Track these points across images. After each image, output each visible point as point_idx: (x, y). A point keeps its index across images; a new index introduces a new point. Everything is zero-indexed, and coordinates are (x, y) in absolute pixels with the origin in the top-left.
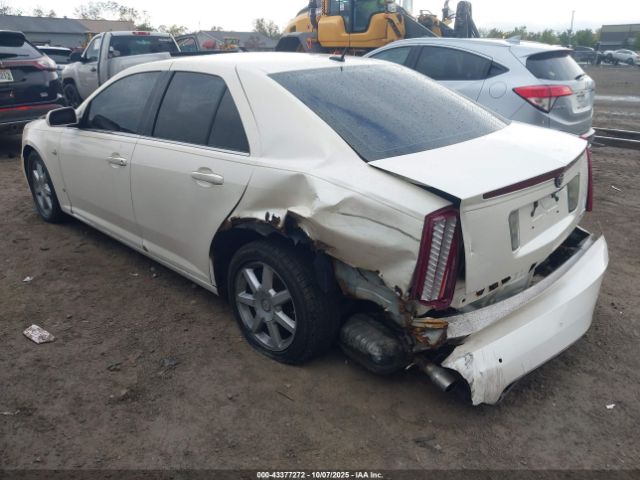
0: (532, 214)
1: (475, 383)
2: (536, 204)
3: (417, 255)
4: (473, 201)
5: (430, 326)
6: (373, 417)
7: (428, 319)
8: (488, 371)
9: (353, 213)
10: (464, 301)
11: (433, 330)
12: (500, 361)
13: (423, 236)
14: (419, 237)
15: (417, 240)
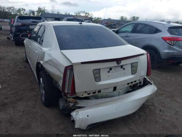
0: (109, 72)
1: (76, 121)
2: (111, 69)
3: (62, 78)
4: (77, 64)
5: (71, 101)
6: (52, 125)
7: (71, 99)
8: (82, 118)
9: (51, 64)
10: (82, 95)
11: (72, 102)
12: (88, 116)
13: (64, 73)
14: (63, 73)
15: (62, 73)
